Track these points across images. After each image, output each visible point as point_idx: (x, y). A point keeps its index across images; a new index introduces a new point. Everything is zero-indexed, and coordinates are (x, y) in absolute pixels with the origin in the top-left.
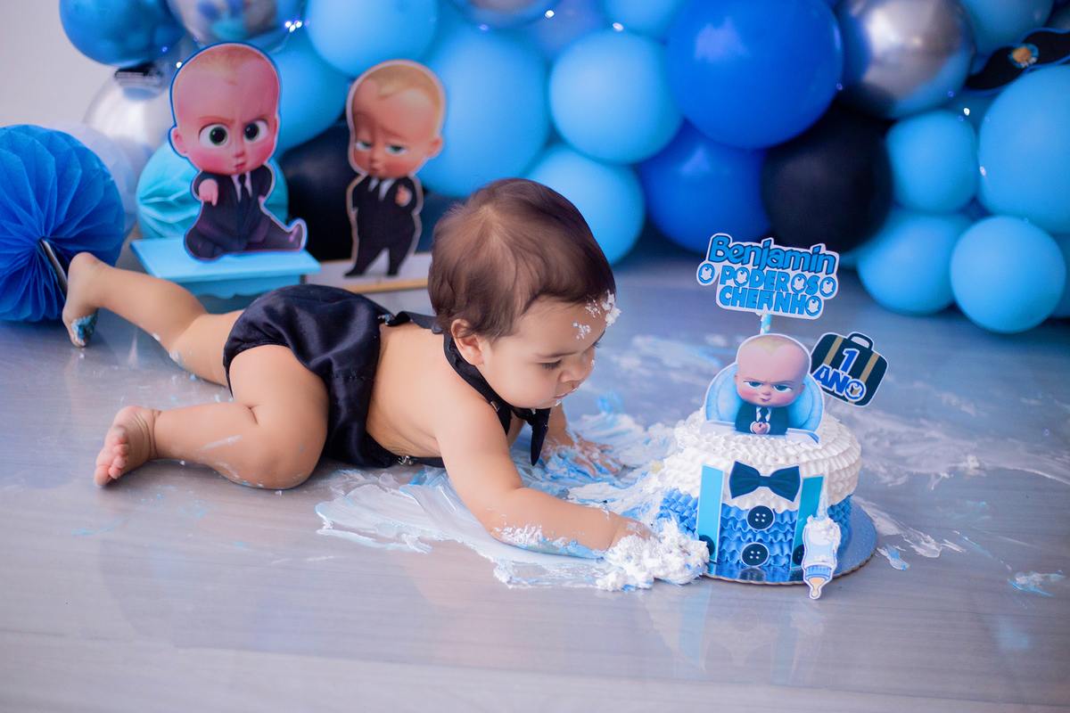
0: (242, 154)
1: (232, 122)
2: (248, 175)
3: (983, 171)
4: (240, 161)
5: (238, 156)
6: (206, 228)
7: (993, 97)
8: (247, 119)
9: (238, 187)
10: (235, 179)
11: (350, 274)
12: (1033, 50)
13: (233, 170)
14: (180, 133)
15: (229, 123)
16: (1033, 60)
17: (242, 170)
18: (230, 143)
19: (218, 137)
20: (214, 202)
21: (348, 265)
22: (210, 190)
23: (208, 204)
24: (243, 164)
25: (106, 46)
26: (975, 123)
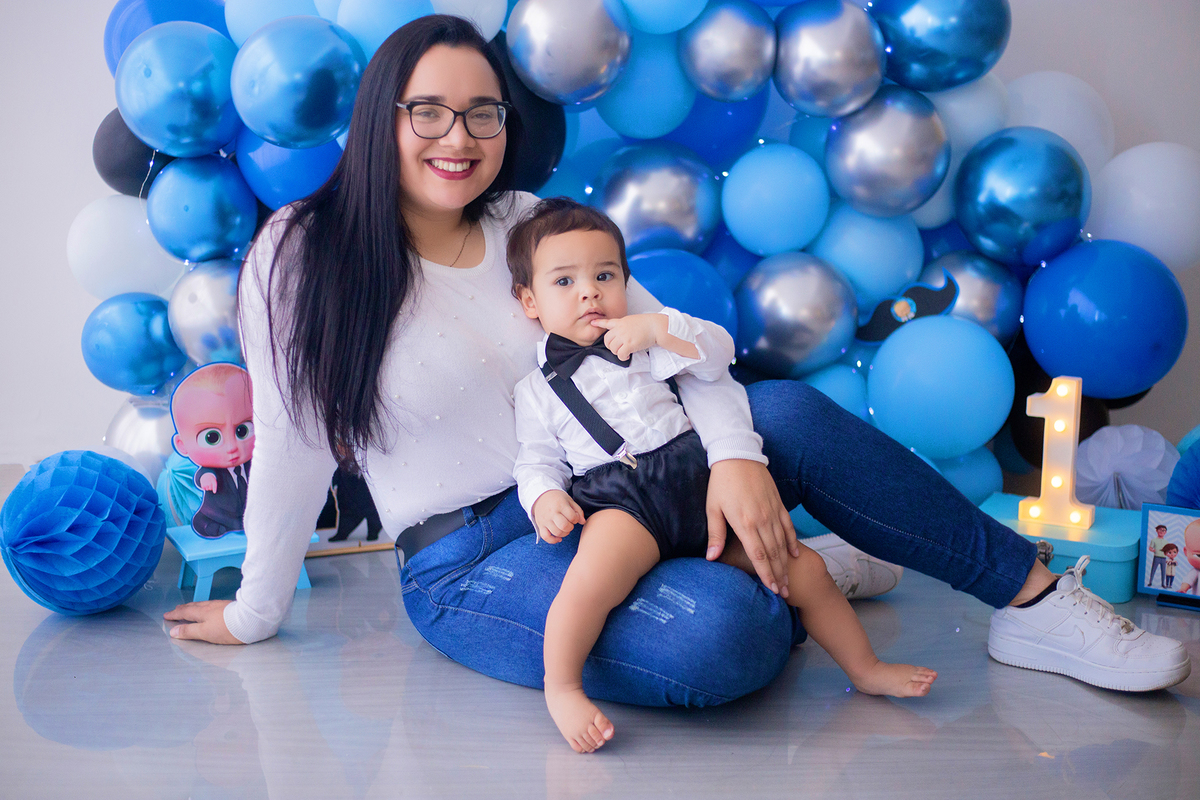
0: (236, 450)
1: (224, 425)
2: (242, 466)
3: (871, 412)
4: (235, 456)
5: (232, 452)
6: (210, 512)
7: (877, 348)
8: (237, 421)
9: (235, 477)
10: (231, 471)
11: (332, 540)
12: (911, 305)
13: (230, 463)
14: (180, 438)
15: (221, 427)
16: (912, 315)
17: (236, 464)
18: (224, 441)
19: (213, 438)
20: (215, 492)
21: (333, 532)
22: (209, 481)
23: (209, 493)
24: (237, 458)
25: (124, 375)
26: (864, 373)
